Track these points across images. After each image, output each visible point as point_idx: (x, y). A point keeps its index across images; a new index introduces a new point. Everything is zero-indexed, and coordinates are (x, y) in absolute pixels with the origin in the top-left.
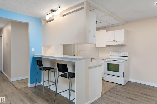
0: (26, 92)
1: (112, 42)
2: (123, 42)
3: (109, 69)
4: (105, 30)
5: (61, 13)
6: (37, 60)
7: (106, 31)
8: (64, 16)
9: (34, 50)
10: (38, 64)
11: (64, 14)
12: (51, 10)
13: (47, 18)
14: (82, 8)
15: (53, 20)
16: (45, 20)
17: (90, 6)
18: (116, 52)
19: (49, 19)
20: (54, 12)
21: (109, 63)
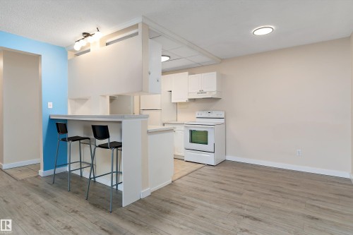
0: (36, 184)
1: (198, 93)
2: (215, 93)
3: (192, 141)
4: (187, 73)
5: (101, 40)
6: (57, 124)
7: (189, 74)
8: (107, 44)
9: (51, 107)
10: (59, 132)
11: (108, 41)
12: (84, 34)
13: (77, 47)
14: (137, 34)
15: (89, 51)
16: (74, 51)
17: (149, 30)
18: (205, 112)
19: (82, 48)
20: (89, 37)
21: (193, 129)
